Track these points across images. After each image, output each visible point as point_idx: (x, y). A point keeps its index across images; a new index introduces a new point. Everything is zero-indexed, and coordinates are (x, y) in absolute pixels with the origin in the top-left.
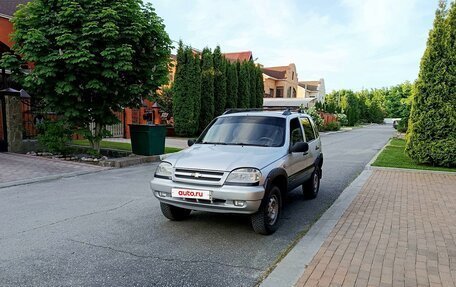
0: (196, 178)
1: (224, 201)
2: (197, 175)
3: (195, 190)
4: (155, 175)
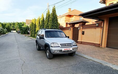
0: (67, 46)
4: (52, 47)
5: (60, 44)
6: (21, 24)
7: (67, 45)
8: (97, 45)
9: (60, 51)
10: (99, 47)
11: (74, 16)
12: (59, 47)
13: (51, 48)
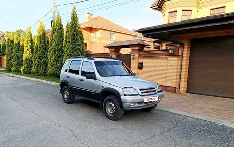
4: (125, 95)
5: (140, 90)
7: (149, 90)
8: (171, 88)
9: (139, 103)
10: (175, 92)
11: (100, 31)
12: (138, 95)
13: (123, 98)
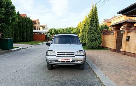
0: (66, 55)
1: (75, 61)
2: (66, 54)
3: (67, 58)
4: (48, 55)
6: (70, 30)
